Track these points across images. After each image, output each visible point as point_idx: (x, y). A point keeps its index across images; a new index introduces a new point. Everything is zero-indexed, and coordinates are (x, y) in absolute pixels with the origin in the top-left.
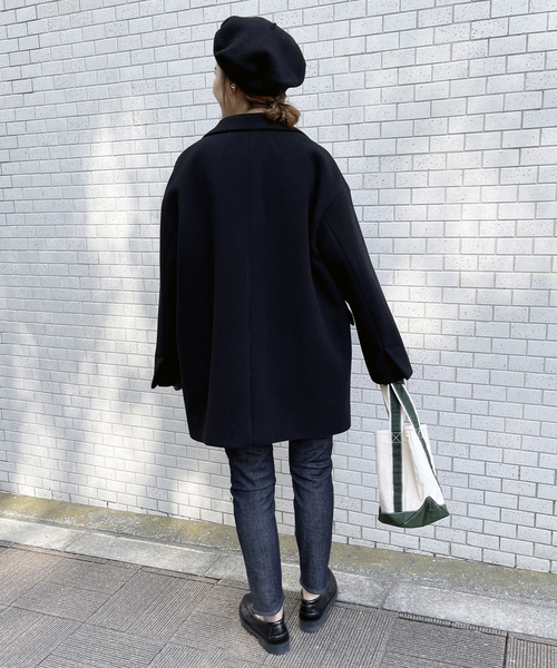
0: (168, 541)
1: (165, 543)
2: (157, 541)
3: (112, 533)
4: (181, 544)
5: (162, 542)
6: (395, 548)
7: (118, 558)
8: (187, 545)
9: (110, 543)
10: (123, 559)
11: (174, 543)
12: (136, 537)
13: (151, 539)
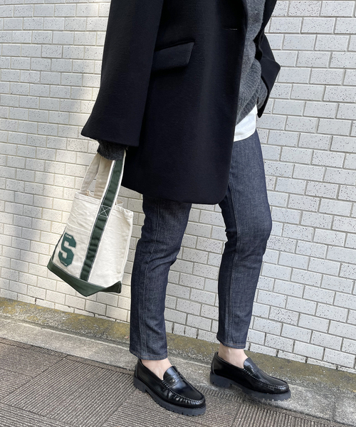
0: (94, 337)
1: (91, 338)
2: (82, 335)
3: (38, 325)
4: (107, 340)
5: (88, 337)
6: (327, 365)
7: (42, 345)
8: (114, 342)
9: (35, 332)
10: (47, 346)
11: (100, 339)
12: (61, 330)
13: (76, 334)
